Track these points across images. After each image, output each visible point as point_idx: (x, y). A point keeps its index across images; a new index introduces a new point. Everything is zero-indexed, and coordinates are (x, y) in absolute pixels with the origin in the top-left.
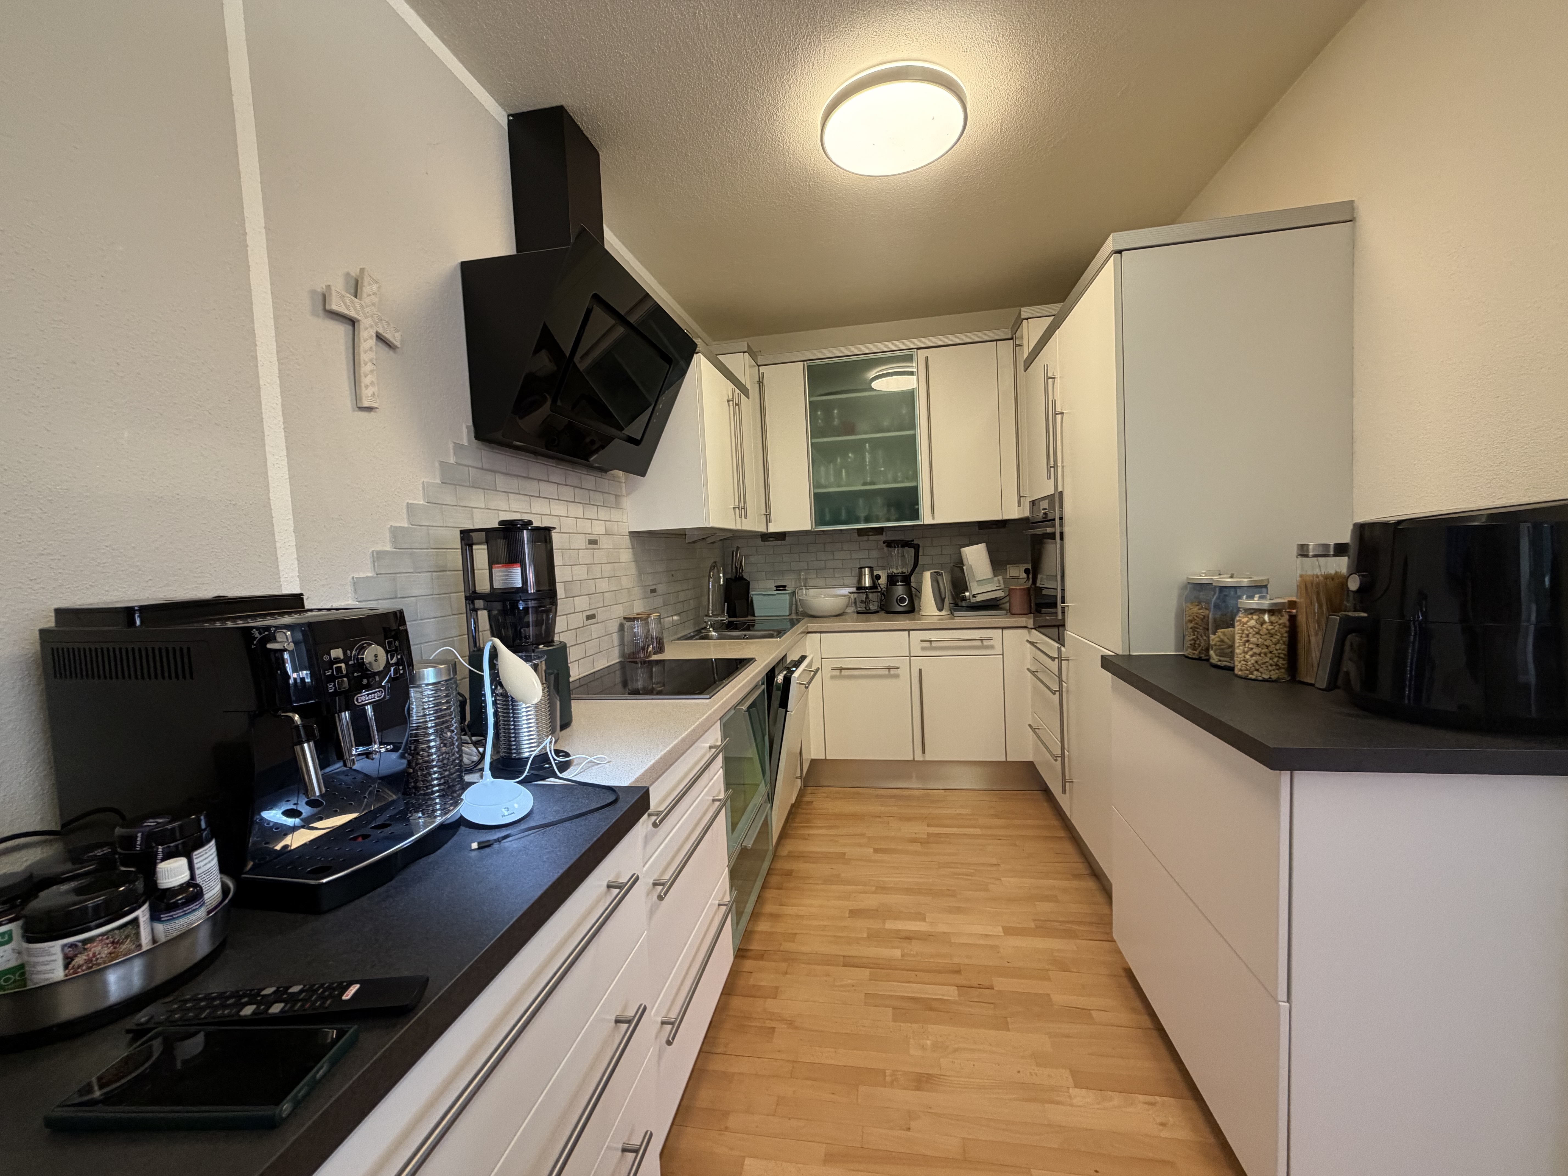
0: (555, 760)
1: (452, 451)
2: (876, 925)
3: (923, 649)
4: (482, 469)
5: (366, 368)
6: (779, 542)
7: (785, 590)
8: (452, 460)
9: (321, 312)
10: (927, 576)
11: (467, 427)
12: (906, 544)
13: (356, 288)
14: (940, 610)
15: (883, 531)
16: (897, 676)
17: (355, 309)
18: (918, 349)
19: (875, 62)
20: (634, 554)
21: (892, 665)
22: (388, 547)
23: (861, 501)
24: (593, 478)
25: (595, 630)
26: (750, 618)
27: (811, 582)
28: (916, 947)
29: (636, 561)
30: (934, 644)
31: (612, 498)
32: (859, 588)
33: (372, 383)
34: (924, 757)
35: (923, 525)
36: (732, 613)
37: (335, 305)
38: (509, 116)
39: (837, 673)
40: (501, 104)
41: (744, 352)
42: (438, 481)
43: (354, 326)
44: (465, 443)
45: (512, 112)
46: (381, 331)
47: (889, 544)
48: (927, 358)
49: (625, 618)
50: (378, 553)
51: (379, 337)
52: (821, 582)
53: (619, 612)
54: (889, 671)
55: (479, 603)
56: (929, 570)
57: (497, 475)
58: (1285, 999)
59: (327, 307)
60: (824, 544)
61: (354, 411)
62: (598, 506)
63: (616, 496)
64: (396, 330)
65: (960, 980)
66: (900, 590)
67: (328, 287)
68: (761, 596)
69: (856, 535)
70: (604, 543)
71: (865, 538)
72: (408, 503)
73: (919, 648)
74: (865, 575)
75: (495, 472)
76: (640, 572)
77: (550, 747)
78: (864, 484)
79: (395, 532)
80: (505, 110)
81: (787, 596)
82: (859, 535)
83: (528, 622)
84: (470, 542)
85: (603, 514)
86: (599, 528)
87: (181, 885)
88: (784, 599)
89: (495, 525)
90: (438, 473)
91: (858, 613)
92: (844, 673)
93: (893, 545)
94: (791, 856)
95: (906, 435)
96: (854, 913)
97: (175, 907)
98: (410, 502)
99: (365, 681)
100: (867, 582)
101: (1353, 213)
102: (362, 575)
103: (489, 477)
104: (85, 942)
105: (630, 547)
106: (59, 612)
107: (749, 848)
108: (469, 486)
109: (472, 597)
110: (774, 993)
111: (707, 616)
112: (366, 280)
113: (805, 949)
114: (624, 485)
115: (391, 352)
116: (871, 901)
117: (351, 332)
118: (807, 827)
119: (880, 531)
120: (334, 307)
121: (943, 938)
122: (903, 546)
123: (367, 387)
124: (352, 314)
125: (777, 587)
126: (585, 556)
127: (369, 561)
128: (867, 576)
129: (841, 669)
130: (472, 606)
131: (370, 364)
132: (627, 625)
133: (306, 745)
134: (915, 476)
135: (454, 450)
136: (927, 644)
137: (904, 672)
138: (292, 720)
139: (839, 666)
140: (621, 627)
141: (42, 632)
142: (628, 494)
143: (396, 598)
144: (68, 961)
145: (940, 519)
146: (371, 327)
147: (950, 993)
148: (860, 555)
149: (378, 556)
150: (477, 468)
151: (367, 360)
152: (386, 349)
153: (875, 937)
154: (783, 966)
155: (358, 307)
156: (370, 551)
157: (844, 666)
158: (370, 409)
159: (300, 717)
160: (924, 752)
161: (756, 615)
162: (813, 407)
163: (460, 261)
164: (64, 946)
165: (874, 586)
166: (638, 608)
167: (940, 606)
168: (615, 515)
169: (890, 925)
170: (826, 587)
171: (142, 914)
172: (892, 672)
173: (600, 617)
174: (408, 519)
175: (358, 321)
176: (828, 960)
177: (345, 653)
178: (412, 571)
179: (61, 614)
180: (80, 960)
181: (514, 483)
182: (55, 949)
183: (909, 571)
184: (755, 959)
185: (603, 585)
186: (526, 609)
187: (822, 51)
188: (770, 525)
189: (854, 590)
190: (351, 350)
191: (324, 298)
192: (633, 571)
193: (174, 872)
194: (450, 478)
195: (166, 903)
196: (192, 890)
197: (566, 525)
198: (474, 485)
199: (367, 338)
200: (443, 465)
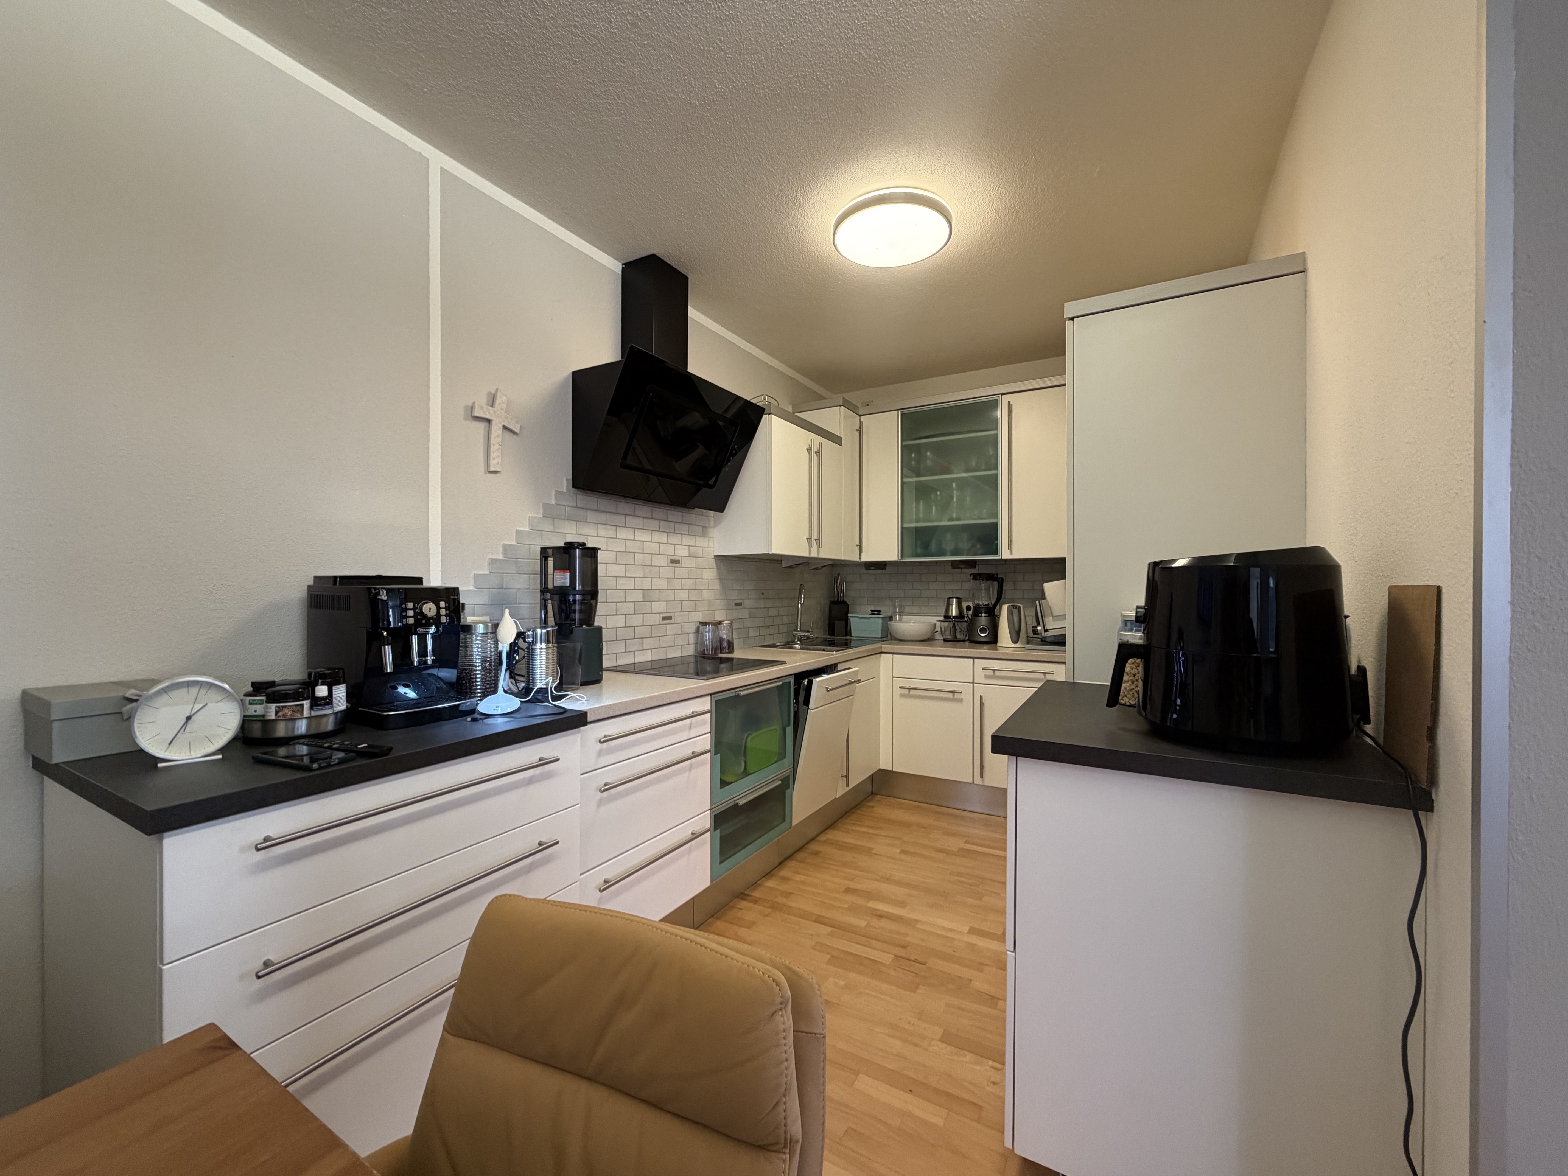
0: (552, 692)
1: (553, 496)
2: (861, 902)
3: (986, 677)
4: (576, 507)
5: (494, 448)
6: (880, 571)
7: (880, 614)
8: (553, 502)
9: (470, 418)
10: (1005, 608)
11: (567, 480)
12: (990, 577)
13: (492, 400)
14: (1015, 642)
15: (976, 565)
16: (961, 701)
17: (489, 413)
18: (1002, 394)
19: (861, 193)
20: (719, 574)
21: (957, 689)
22: (501, 557)
23: (948, 536)
24: (680, 513)
25: (671, 629)
26: (848, 637)
27: (907, 609)
28: (884, 923)
29: (721, 579)
30: (997, 673)
31: (700, 529)
32: (946, 617)
33: (498, 457)
34: (983, 781)
35: (1001, 560)
36: (832, 632)
37: (477, 413)
38: (623, 264)
39: (906, 691)
40: (616, 259)
41: (840, 406)
42: (541, 516)
43: (489, 423)
44: (565, 490)
45: (625, 262)
46: (506, 425)
47: (975, 577)
48: (1009, 402)
49: (700, 623)
50: (492, 560)
51: (505, 427)
52: (916, 610)
53: (699, 617)
54: (954, 695)
55: (548, 596)
56: (1006, 604)
57: (589, 512)
58: (1013, 950)
59: (473, 415)
60: (921, 574)
61: (485, 473)
62: (682, 534)
63: (704, 527)
64: (517, 422)
65: (901, 952)
66: (983, 620)
67: (474, 403)
68: (857, 619)
69: (950, 567)
70: (687, 563)
71: (959, 570)
72: (517, 530)
73: (983, 677)
74: (952, 605)
75: (587, 509)
76: (724, 587)
77: (552, 685)
78: (951, 519)
79: (506, 548)
80: (620, 262)
81: (880, 621)
82: (953, 568)
83: (575, 610)
84: (546, 555)
85: (687, 540)
86: (682, 551)
87: (323, 697)
88: (878, 622)
89: (562, 545)
90: (541, 510)
91: (945, 640)
92: (913, 692)
93: (978, 577)
94: (828, 843)
95: (989, 475)
96: (848, 890)
97: (320, 705)
98: (518, 529)
99: (424, 621)
100: (954, 612)
101: (1304, 265)
102: (481, 572)
103: (582, 513)
104: (283, 707)
105: (715, 567)
106: (315, 578)
107: (740, 805)
108: (565, 519)
109: (544, 590)
110: (750, 925)
111: (796, 630)
112: (499, 395)
113: (792, 904)
114: (712, 518)
115: (515, 436)
116: (867, 885)
117: (488, 427)
118: (855, 824)
119: (972, 564)
120: (476, 414)
121: (911, 923)
122: (988, 579)
123: (494, 459)
124: (488, 417)
125: (872, 611)
126: (666, 572)
127: (486, 564)
128: (954, 606)
129: (910, 689)
130: (542, 597)
131: (497, 445)
132: (701, 627)
133: (387, 647)
134: (995, 514)
135: (555, 495)
136: (991, 673)
137: (967, 696)
138: (383, 634)
139: (908, 686)
140: (697, 631)
141: (309, 587)
142: (714, 527)
143: (502, 588)
144: (277, 712)
145: (1016, 556)
146: (500, 422)
147: (887, 959)
148: (954, 586)
149: (493, 561)
150: (573, 507)
151: (495, 443)
152: (512, 434)
153: (854, 910)
154: (768, 910)
155: (491, 411)
156: (488, 559)
157: (912, 686)
158: (496, 472)
159: (387, 634)
160: (982, 776)
161: (853, 635)
162: (906, 450)
163: (572, 371)
164: (276, 707)
165: (960, 616)
166: (719, 616)
167: (1015, 638)
168: (701, 542)
169: (872, 904)
170: (920, 614)
171: (306, 704)
172: (956, 695)
173: (678, 618)
174: (516, 539)
175: (492, 420)
176: (805, 915)
177: (414, 605)
178: (514, 572)
179: (317, 579)
180: (280, 714)
181: (603, 517)
182: (273, 706)
183: (993, 602)
184: (751, 901)
185: (684, 595)
186: (574, 601)
187: (816, 194)
188: (863, 555)
189: (942, 618)
190: (486, 438)
191: (472, 408)
192: (717, 585)
193: (322, 691)
194: (550, 514)
195: (316, 702)
196: (328, 701)
197: (649, 548)
198: (569, 519)
199: (497, 430)
200: (545, 505)
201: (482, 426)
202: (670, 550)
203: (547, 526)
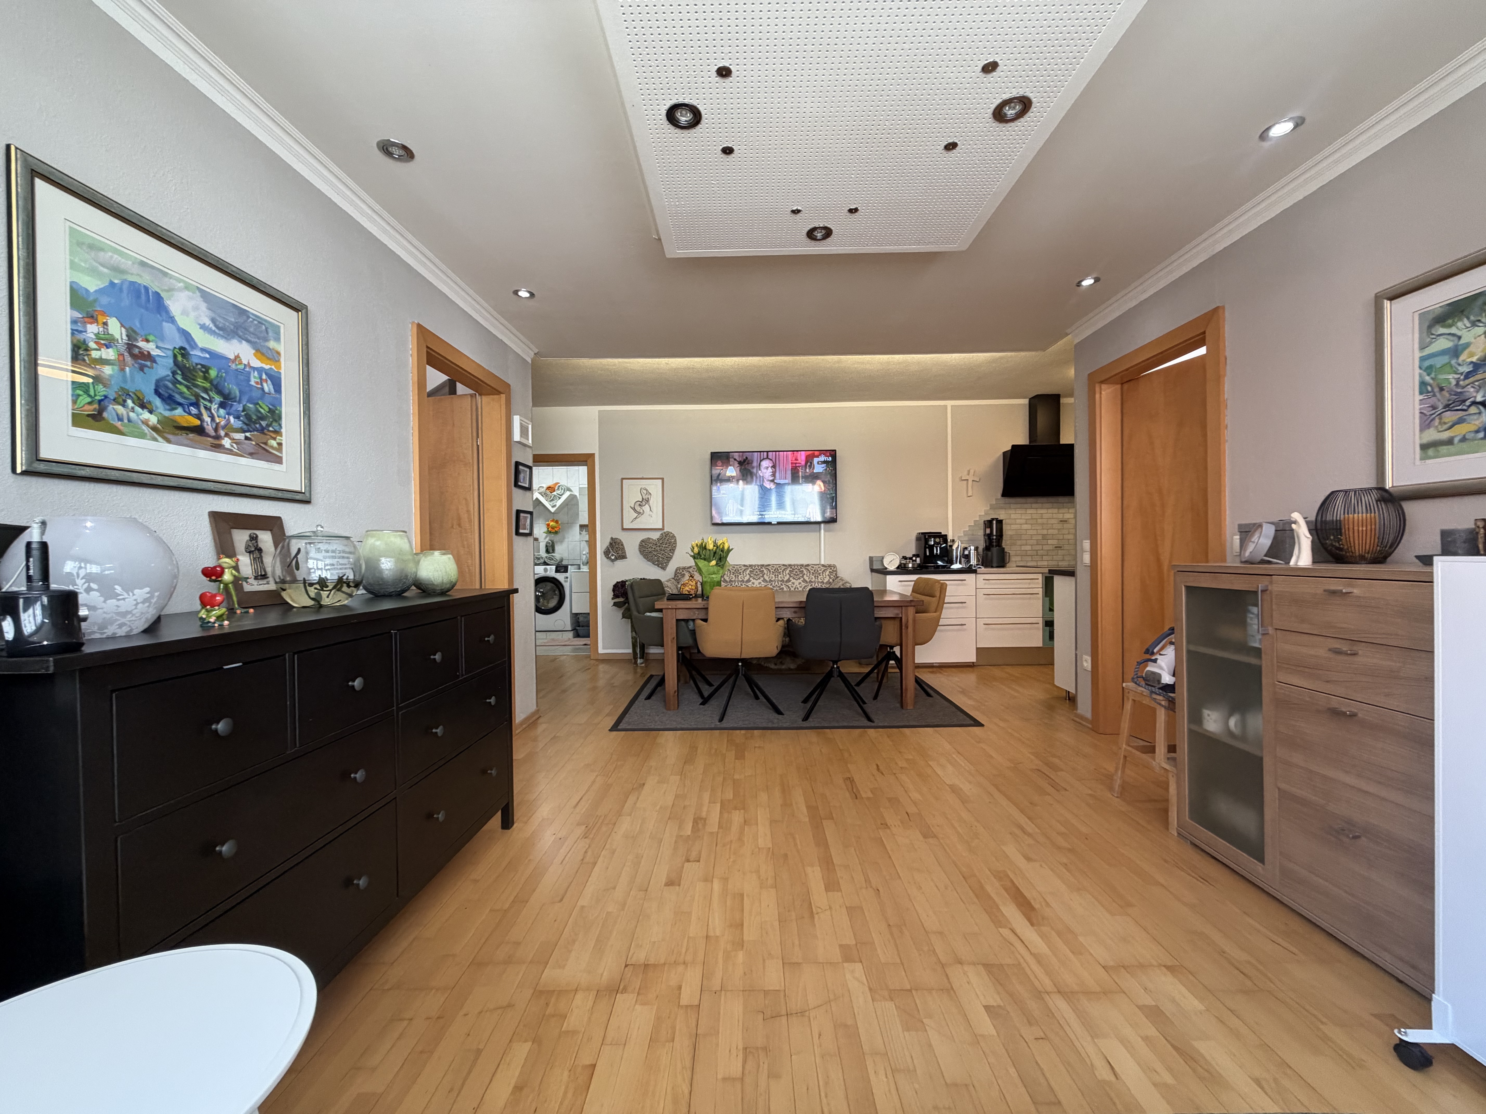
1: (994, 500)
8: (993, 503)
11: (1000, 494)
13: (970, 472)
17: (967, 477)
22: (973, 524)
33: (971, 491)
37: (963, 478)
38: (1029, 399)
42: (987, 509)
44: (999, 497)
46: (975, 480)
51: (973, 481)
57: (1011, 504)
61: (967, 497)
67: (962, 475)
72: (977, 515)
75: (1004, 504)
79: (975, 521)
80: (1027, 399)
84: (986, 523)
89: (992, 519)
90: (988, 507)
98: (980, 514)
108: (997, 509)
115: (979, 483)
117: (967, 482)
124: (967, 479)
131: (971, 488)
146: (972, 479)
150: (1000, 503)
152: (976, 483)
155: (969, 476)
158: (970, 496)
174: (979, 518)
175: (969, 479)
178: (975, 528)
190: (967, 486)
193: (914, 558)
194: (992, 507)
195: (913, 561)
196: (916, 561)
197: (1045, 516)
198: (1001, 508)
199: (970, 482)
200: (991, 505)
201: (965, 482)
202: (1061, 516)
203: (991, 512)
